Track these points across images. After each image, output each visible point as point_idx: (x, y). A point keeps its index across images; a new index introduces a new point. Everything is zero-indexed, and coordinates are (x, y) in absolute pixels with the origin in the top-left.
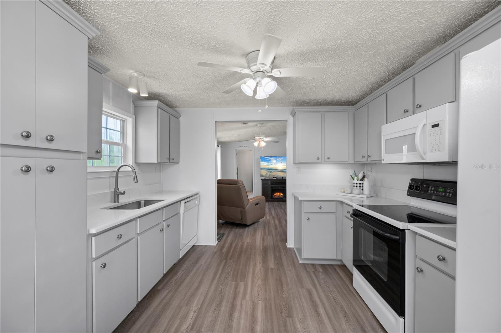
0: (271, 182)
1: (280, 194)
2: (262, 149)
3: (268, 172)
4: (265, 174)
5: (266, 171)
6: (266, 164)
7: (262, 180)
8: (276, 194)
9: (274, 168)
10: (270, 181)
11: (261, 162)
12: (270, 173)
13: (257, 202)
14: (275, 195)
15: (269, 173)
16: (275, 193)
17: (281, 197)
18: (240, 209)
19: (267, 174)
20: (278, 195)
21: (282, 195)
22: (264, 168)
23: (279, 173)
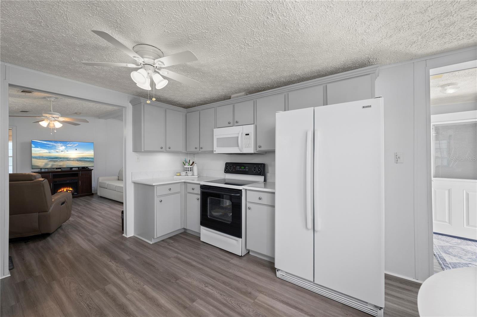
0: (53, 175)
1: (68, 189)
2: (55, 131)
3: (50, 161)
4: (44, 164)
5: (46, 161)
8: (62, 189)
9: (62, 157)
10: (51, 173)
12: (54, 163)
13: (62, 200)
15: (51, 163)
18: (36, 214)
19: (47, 165)
20: (65, 191)
21: (72, 190)
22: (42, 156)
23: (72, 162)
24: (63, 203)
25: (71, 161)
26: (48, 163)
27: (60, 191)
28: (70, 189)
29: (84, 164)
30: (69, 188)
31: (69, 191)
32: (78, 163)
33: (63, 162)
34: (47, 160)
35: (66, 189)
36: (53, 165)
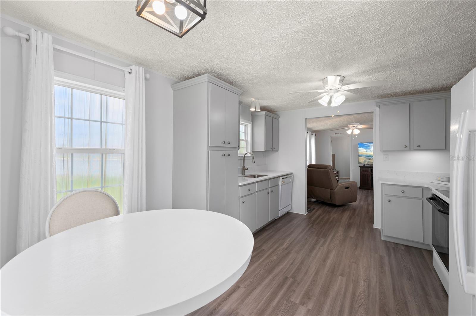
3: (367, 159)
4: (364, 161)
5: (364, 158)
6: (364, 151)
7: (360, 167)
11: (359, 148)
12: (369, 160)
13: (347, 186)
15: (367, 160)
18: (329, 190)
19: (365, 161)
22: (363, 154)
24: (347, 188)
34: (365, 158)
36: (368, 162)
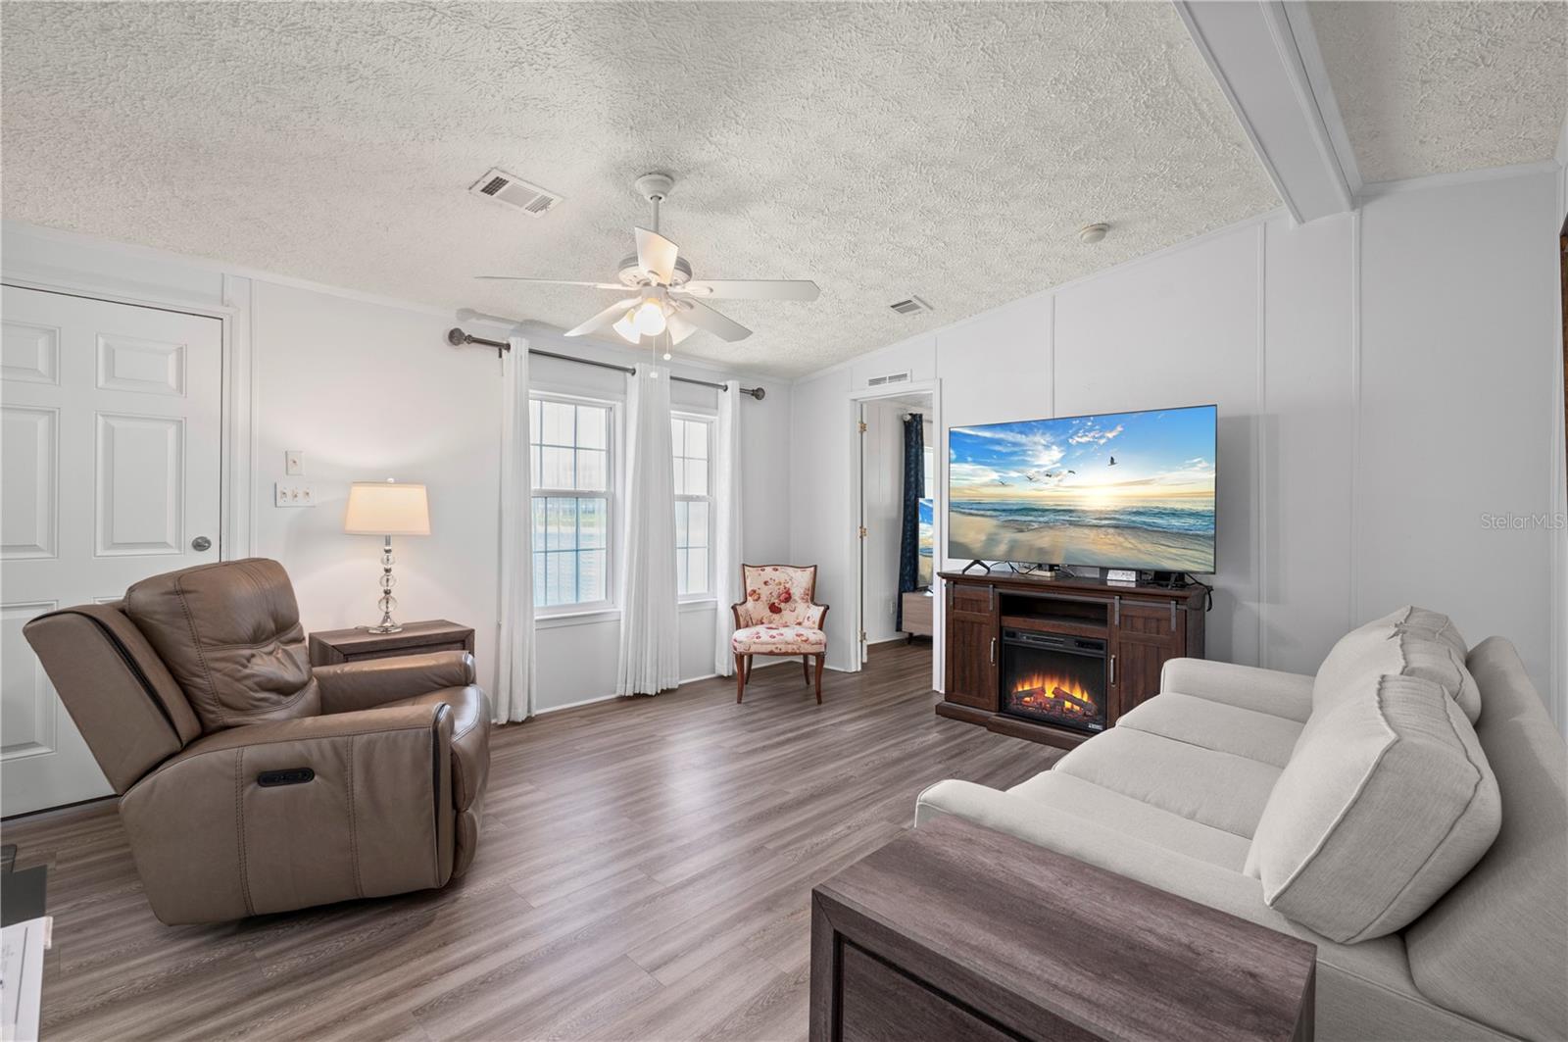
1: (1066, 689)
3: (1006, 525)
4: (983, 538)
5: (988, 524)
7: (946, 577)
8: (1037, 685)
9: (1050, 504)
10: (991, 587)
12: (1020, 536)
14: (1030, 693)
15: (1008, 536)
16: (1026, 676)
17: (1070, 711)
19: (992, 540)
20: (1049, 694)
21: (1085, 698)
22: (977, 499)
23: (1092, 534)
25: (1086, 531)
26: (996, 534)
27: (1027, 688)
28: (1077, 694)
29: (1149, 547)
30: (1072, 686)
31: (1068, 704)
32: (1121, 539)
33: (1051, 532)
34: (993, 522)
35: (1055, 685)
36: (1013, 546)
